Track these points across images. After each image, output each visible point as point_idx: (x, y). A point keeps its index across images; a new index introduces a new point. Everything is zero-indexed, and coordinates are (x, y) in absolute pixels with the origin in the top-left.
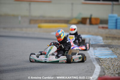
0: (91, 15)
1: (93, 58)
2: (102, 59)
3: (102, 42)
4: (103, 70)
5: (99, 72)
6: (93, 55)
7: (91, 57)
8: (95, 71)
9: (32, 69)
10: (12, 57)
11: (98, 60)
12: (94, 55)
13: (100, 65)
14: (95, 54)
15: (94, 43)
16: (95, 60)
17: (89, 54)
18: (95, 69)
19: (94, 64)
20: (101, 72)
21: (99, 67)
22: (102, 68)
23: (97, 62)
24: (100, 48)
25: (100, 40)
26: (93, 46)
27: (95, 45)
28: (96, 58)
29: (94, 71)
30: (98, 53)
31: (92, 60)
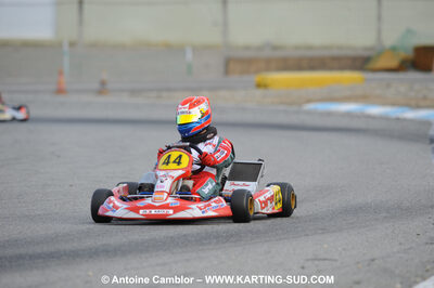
9: (232, 236)
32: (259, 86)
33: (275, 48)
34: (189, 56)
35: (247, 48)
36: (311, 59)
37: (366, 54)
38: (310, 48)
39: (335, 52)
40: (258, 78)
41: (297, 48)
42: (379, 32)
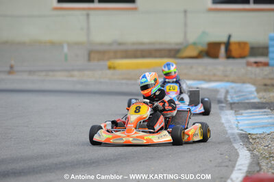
0: (230, 37)
1: (233, 134)
2: (254, 137)
3: (255, 98)
4: (256, 162)
5: (247, 165)
6: (234, 126)
7: (229, 131)
8: (238, 163)
9: (93, 163)
10: (48, 138)
11: (246, 138)
12: (237, 127)
13: (250, 150)
14: (239, 124)
15: (236, 100)
16: (238, 137)
17: (225, 125)
18: (239, 159)
19: (236, 147)
20: (251, 165)
21: (248, 153)
22: (253, 156)
23: (243, 141)
24: (249, 111)
25: (251, 93)
26: (233, 106)
27: (238, 103)
28: (241, 134)
29: (235, 164)
30: (247, 122)
31: (232, 140)
32: (110, 68)
33: (120, 44)
34: (66, 49)
35: (102, 44)
36: (142, 51)
37: (177, 47)
38: (142, 44)
39: (158, 47)
40: (109, 63)
41: (133, 44)
42: (185, 33)
